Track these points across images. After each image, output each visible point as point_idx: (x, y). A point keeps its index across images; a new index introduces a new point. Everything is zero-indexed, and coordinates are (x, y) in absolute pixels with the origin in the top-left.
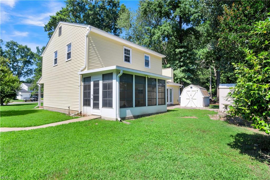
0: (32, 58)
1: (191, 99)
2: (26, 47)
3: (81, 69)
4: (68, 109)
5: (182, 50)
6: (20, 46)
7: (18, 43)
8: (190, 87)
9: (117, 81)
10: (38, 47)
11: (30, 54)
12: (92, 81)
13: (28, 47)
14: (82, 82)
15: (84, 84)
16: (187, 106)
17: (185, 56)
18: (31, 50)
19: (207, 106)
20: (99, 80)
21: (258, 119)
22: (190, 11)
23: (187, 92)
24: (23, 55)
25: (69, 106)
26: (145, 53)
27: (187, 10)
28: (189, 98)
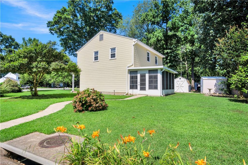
0: (16, 48)
1: (180, 87)
2: (11, 37)
3: (128, 65)
4: (114, 92)
5: (169, 51)
6: (4, 36)
7: (3, 33)
8: (179, 78)
9: (161, 74)
10: (24, 38)
11: (15, 44)
12: (139, 74)
13: (12, 37)
14: (129, 74)
15: (130, 75)
16: (177, 91)
17: (171, 56)
18: (16, 41)
19: (190, 91)
20: (145, 74)
21: (244, 89)
22: (179, 25)
23: (177, 82)
24: (7, 44)
25: (114, 90)
26: (155, 55)
27: (177, 23)
28: (178, 86)
